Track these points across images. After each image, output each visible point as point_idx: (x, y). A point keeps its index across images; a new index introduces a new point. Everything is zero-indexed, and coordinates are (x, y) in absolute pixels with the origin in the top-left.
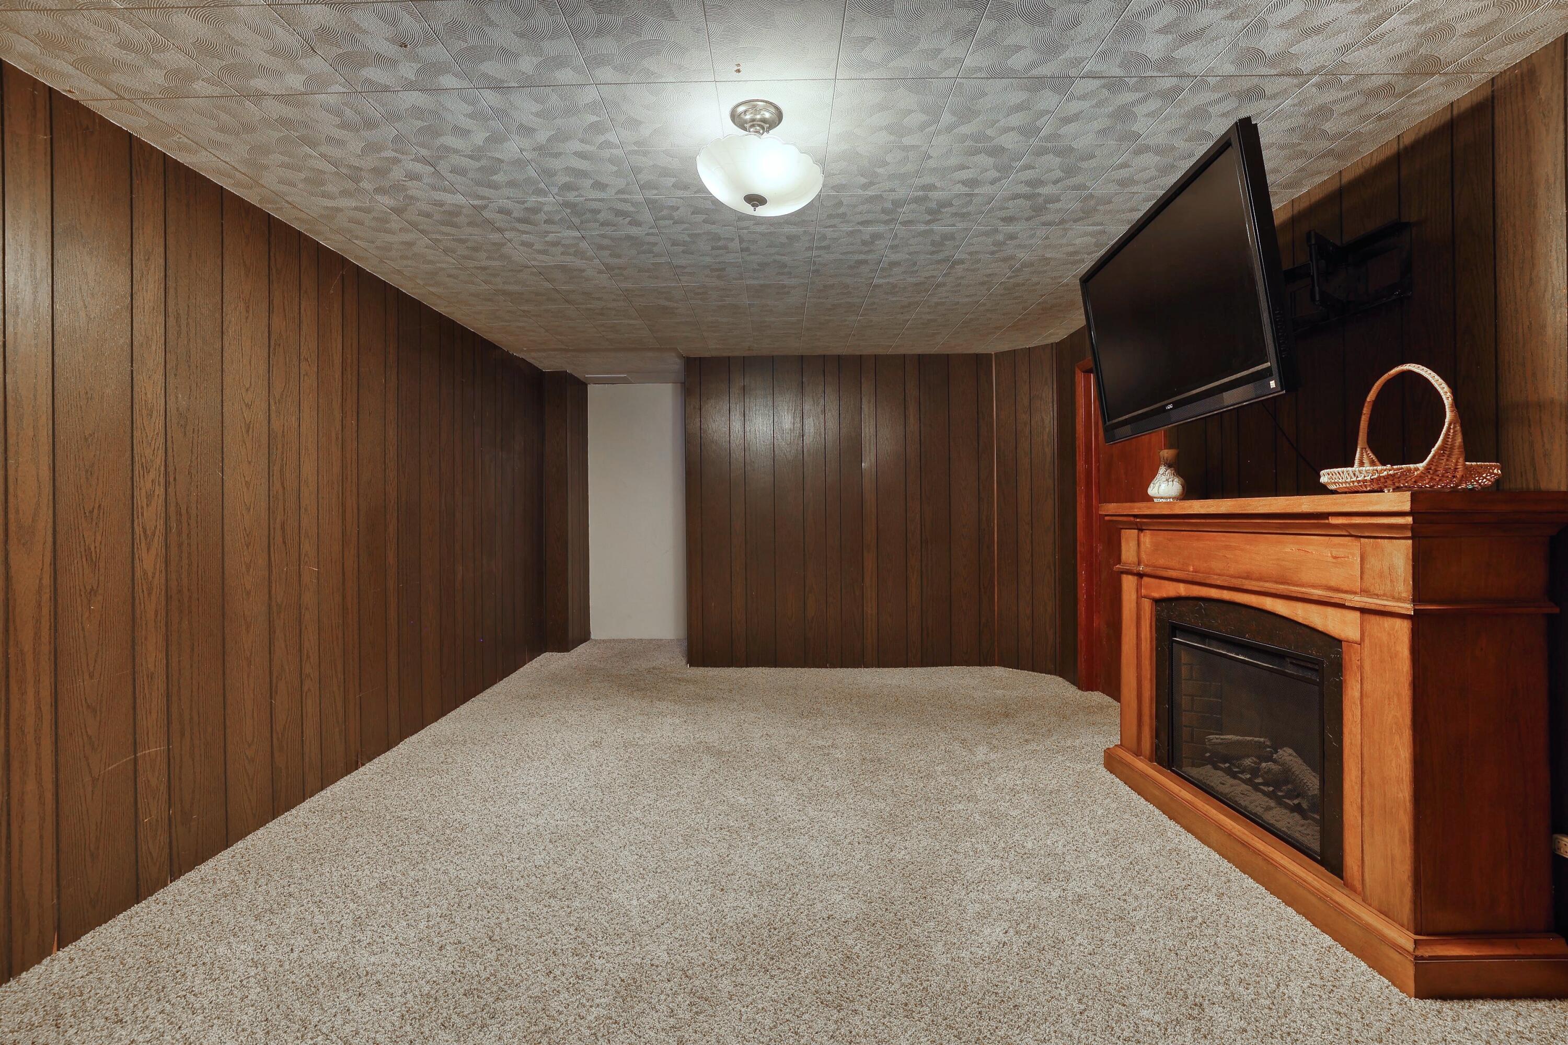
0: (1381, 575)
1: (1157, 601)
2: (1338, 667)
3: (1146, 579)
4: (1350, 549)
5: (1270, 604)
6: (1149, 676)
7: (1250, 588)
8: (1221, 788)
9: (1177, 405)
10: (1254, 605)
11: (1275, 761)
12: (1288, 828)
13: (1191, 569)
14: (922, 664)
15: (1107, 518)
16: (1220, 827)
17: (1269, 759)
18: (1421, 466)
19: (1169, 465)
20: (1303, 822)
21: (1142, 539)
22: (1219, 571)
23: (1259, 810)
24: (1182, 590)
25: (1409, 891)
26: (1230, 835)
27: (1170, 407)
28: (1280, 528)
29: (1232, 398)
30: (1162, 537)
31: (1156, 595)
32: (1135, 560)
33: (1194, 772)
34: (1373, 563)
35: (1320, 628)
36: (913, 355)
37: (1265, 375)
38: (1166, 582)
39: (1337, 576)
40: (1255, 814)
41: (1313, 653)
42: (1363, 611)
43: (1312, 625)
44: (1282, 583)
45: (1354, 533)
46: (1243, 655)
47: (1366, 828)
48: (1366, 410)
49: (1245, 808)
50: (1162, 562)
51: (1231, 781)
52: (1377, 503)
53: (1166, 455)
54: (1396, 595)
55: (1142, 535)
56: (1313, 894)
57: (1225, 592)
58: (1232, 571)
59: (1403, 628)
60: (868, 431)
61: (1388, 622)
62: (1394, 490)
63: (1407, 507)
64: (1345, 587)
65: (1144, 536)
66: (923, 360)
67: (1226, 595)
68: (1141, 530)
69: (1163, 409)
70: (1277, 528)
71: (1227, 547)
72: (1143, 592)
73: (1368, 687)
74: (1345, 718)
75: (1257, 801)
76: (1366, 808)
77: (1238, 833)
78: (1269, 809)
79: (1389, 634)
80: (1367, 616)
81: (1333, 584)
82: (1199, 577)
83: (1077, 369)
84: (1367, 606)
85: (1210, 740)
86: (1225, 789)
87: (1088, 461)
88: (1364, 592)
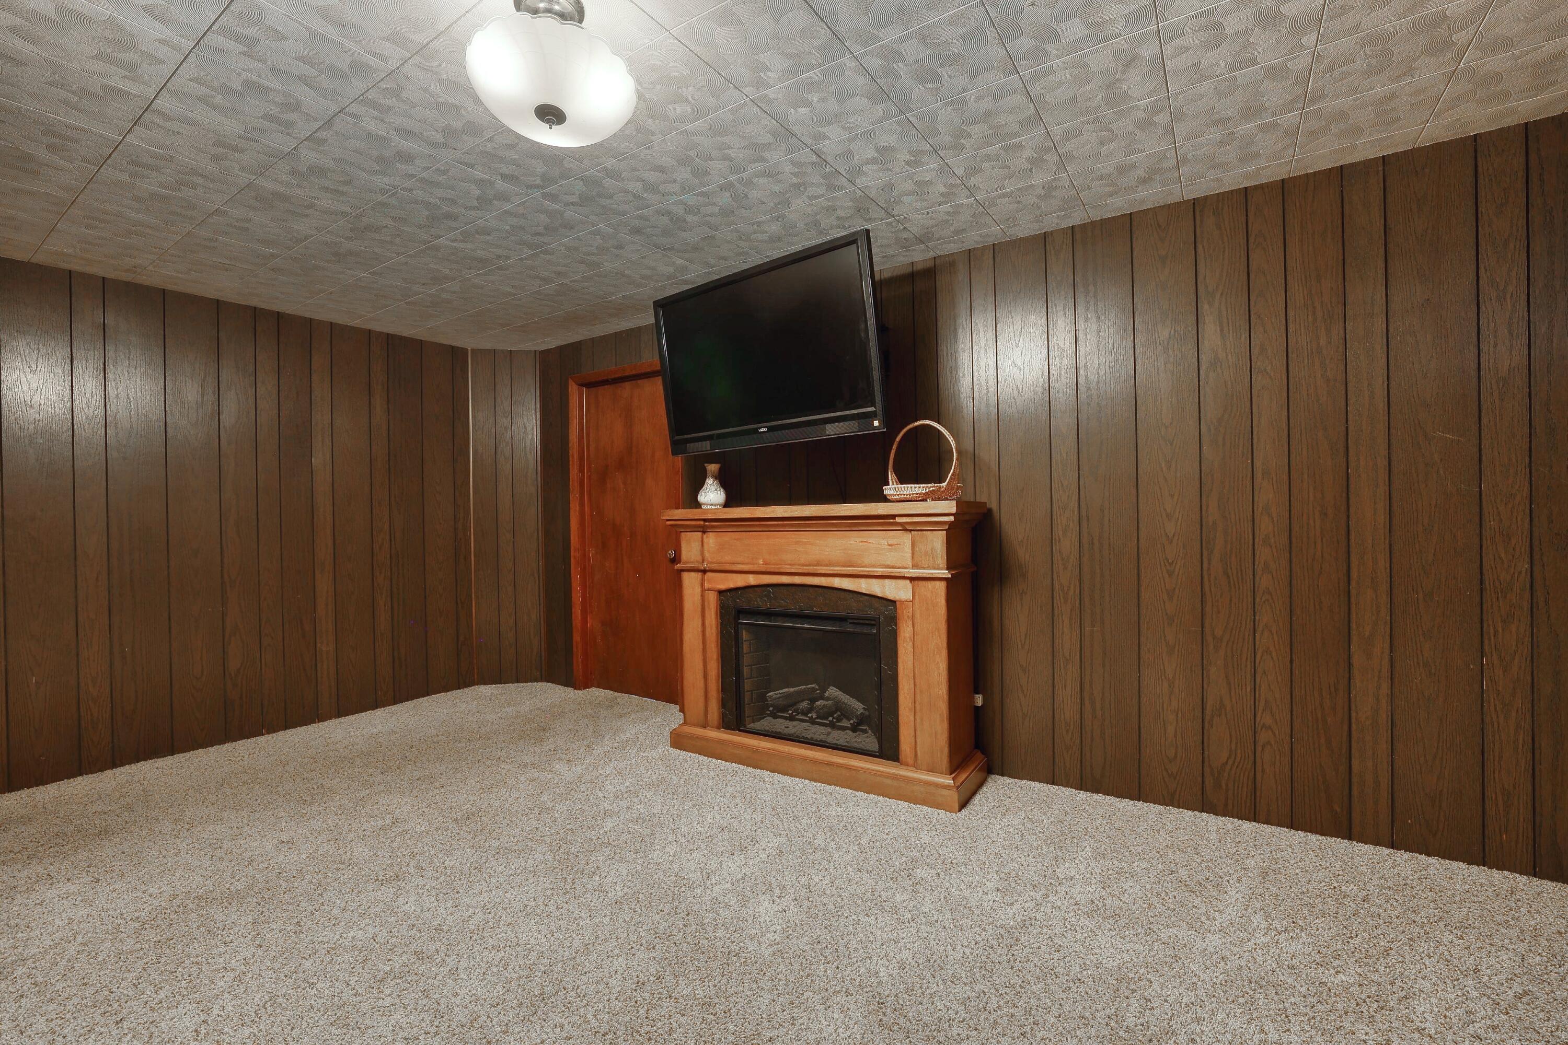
0: (926, 553)
1: (721, 592)
2: (893, 620)
3: (709, 575)
4: (905, 539)
5: (837, 582)
6: (715, 657)
7: (823, 572)
8: (786, 731)
9: (770, 429)
10: (824, 585)
11: (828, 699)
12: (847, 742)
13: (761, 562)
14: (396, 701)
15: (668, 523)
16: (805, 759)
17: (822, 697)
18: (944, 484)
19: (715, 478)
20: (854, 735)
21: (705, 540)
22: (789, 562)
23: (822, 737)
24: (752, 580)
25: (946, 750)
26: (815, 762)
27: (765, 430)
28: (849, 527)
29: (832, 430)
30: (727, 537)
31: (723, 587)
32: (700, 558)
33: (757, 726)
34: (921, 547)
35: (880, 595)
36: (381, 333)
37: (873, 415)
38: (734, 575)
39: (891, 558)
40: (821, 741)
41: (871, 613)
42: (912, 579)
43: (874, 594)
44: (849, 566)
45: (905, 528)
46: (807, 624)
47: (918, 721)
48: (895, 447)
49: (812, 738)
50: (728, 558)
51: (790, 723)
52: (934, 508)
53: (713, 469)
54: (936, 566)
55: (705, 536)
56: (887, 777)
57: (797, 577)
58: (802, 561)
59: (941, 587)
60: (321, 418)
61: (930, 585)
62: (933, 500)
63: (954, 510)
64: (897, 565)
65: (707, 537)
66: (392, 342)
67: (797, 580)
68: (704, 532)
69: (756, 431)
70: (846, 527)
71: (797, 543)
72: (707, 585)
73: (917, 628)
74: (899, 652)
75: (818, 732)
76: (918, 707)
77: (820, 758)
78: (829, 734)
79: (932, 592)
80: (916, 582)
81: (888, 563)
82: (772, 568)
83: (571, 382)
84: (914, 575)
85: (770, 697)
86: (791, 730)
87: (581, 470)
88: (915, 566)
